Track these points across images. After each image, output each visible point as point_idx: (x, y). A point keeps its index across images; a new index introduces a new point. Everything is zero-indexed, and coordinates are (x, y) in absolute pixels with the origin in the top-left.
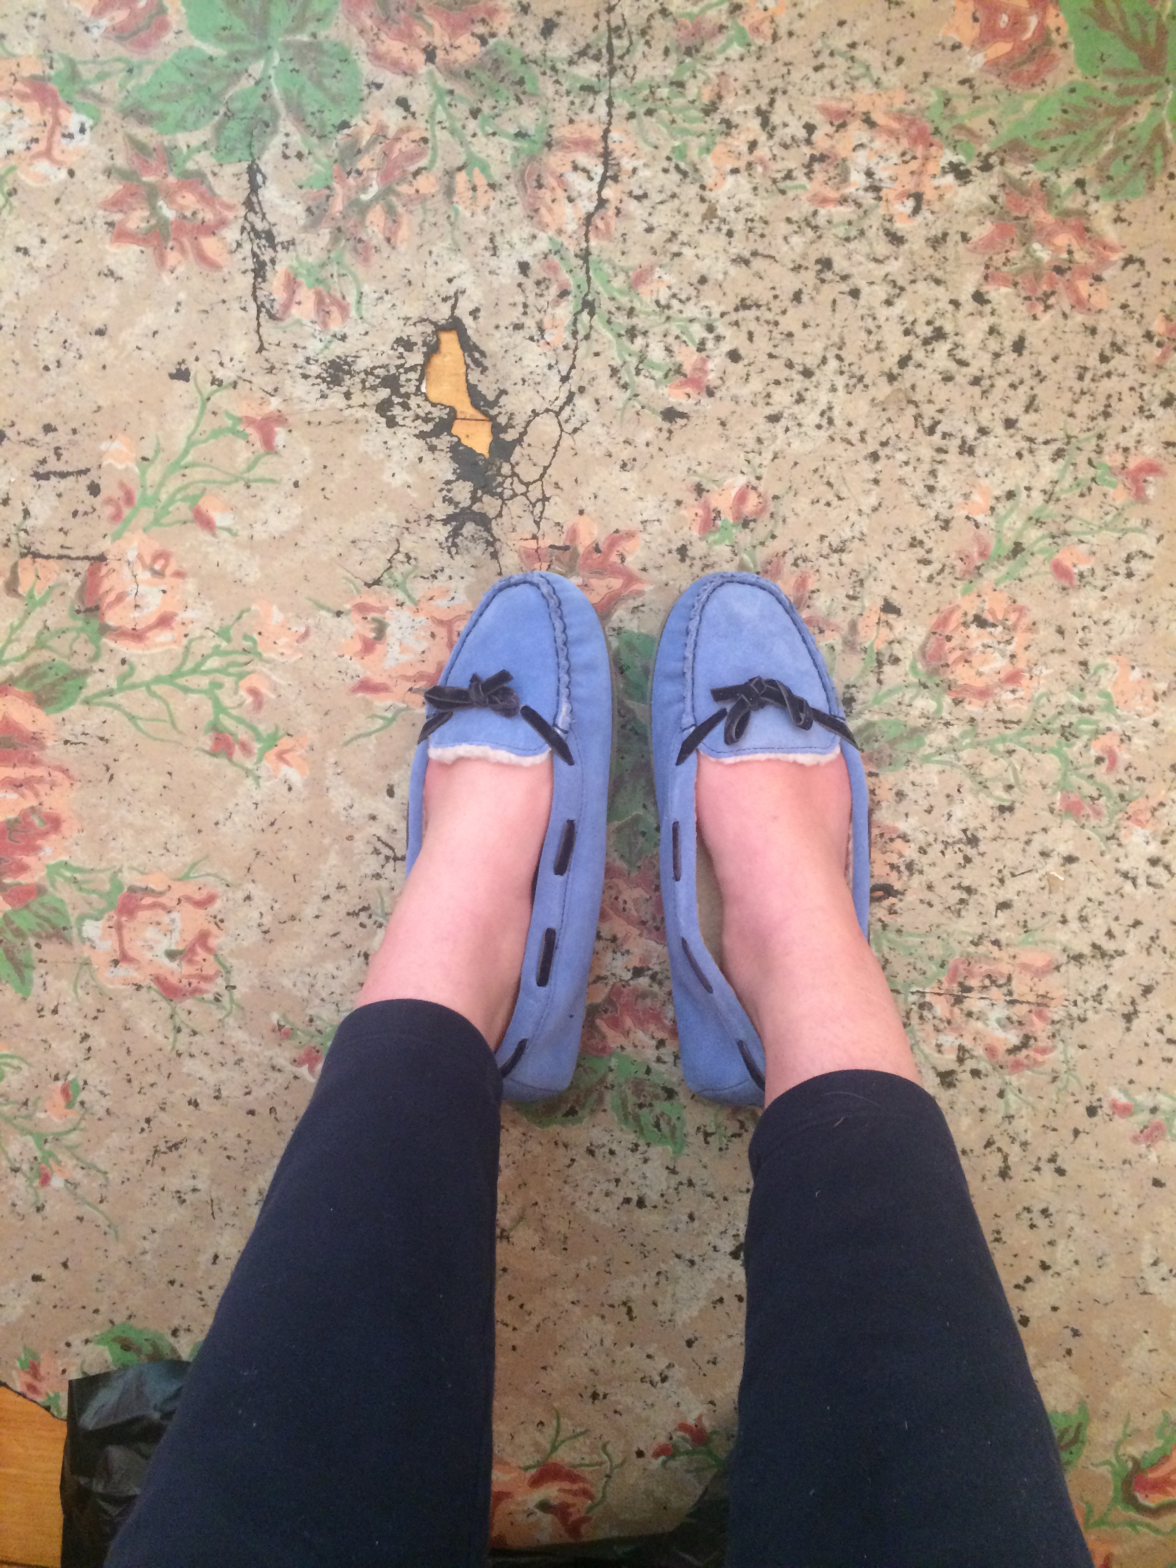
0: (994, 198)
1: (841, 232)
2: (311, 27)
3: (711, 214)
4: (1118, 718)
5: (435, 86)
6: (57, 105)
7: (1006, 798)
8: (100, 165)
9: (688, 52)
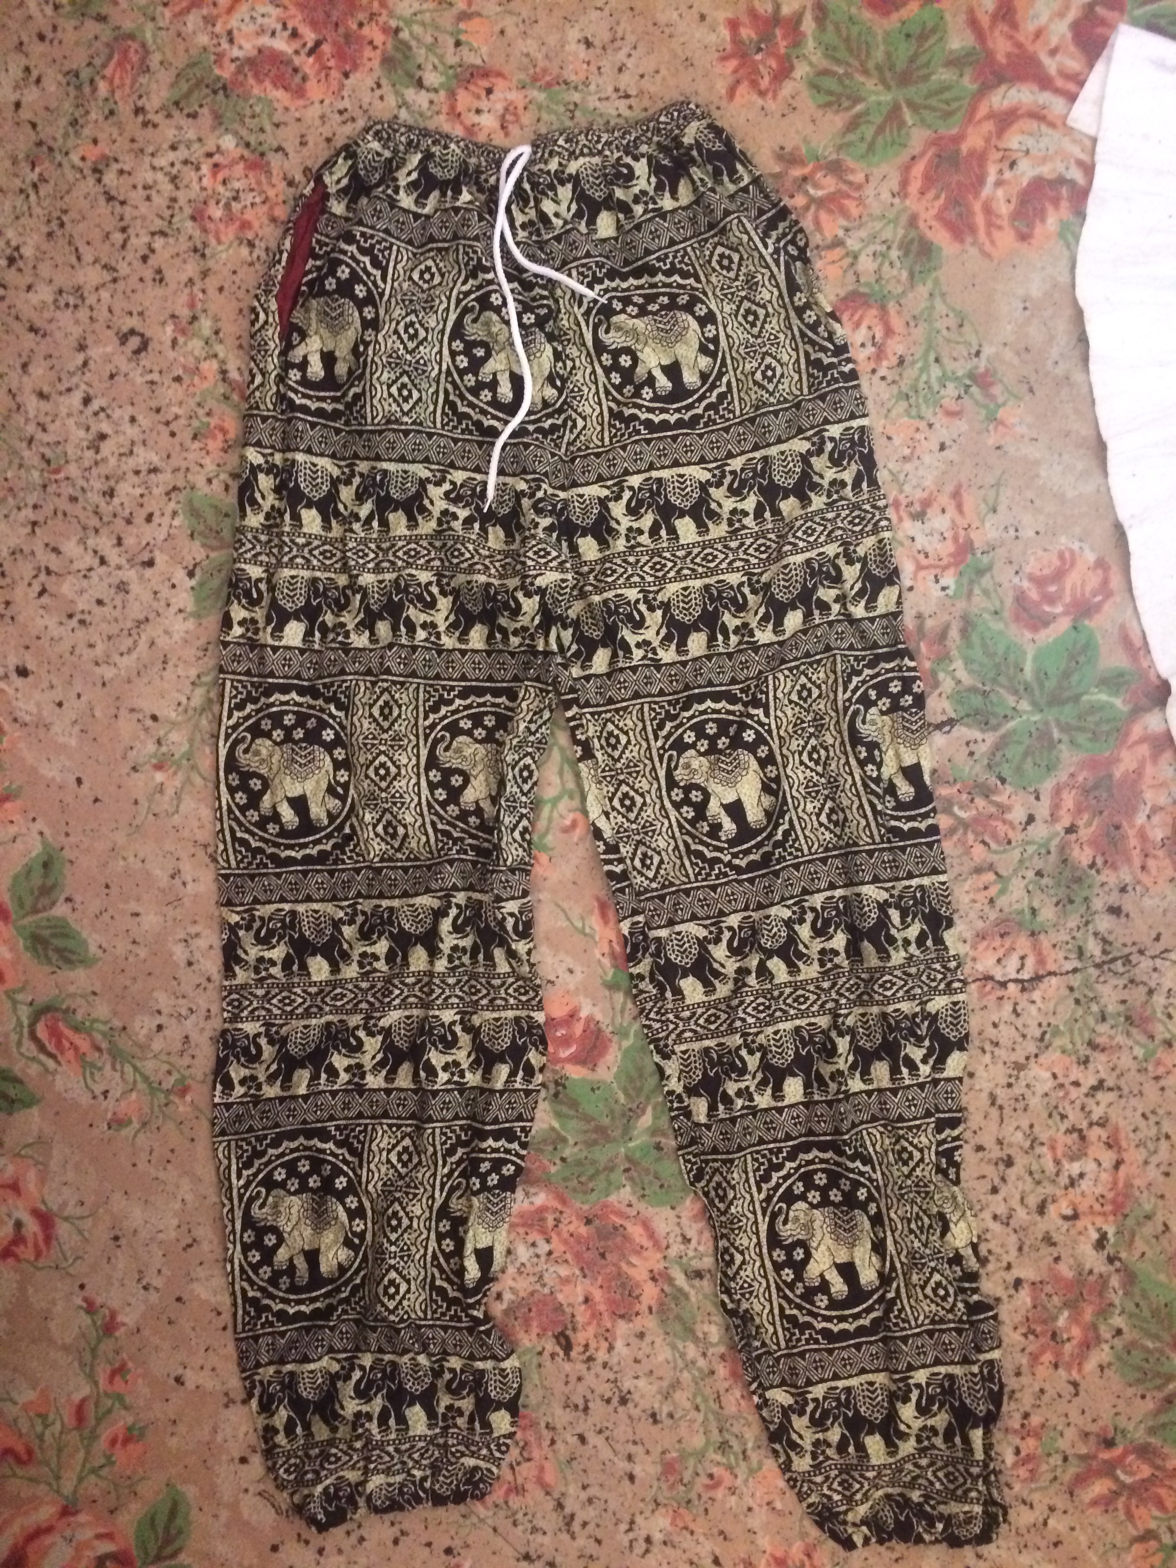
0: (1091, 1272)
1: (1035, 1167)
2: (1065, 738)
3: (1019, 1067)
4: (746, 1481)
5: (1049, 840)
6: (956, 564)
7: (663, 1416)
8: (923, 609)
9: (1128, 1018)
